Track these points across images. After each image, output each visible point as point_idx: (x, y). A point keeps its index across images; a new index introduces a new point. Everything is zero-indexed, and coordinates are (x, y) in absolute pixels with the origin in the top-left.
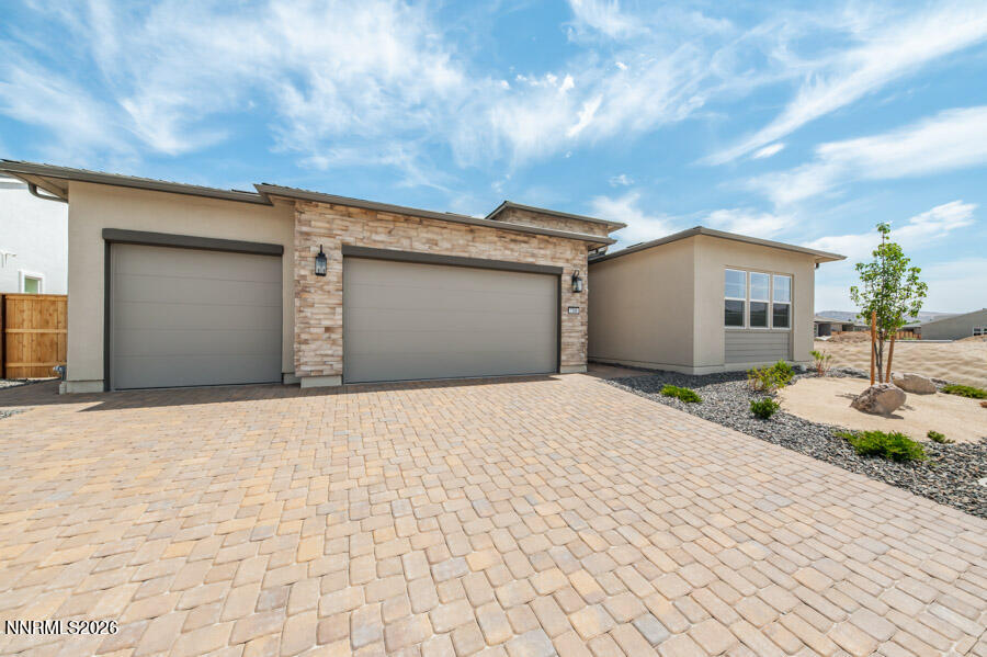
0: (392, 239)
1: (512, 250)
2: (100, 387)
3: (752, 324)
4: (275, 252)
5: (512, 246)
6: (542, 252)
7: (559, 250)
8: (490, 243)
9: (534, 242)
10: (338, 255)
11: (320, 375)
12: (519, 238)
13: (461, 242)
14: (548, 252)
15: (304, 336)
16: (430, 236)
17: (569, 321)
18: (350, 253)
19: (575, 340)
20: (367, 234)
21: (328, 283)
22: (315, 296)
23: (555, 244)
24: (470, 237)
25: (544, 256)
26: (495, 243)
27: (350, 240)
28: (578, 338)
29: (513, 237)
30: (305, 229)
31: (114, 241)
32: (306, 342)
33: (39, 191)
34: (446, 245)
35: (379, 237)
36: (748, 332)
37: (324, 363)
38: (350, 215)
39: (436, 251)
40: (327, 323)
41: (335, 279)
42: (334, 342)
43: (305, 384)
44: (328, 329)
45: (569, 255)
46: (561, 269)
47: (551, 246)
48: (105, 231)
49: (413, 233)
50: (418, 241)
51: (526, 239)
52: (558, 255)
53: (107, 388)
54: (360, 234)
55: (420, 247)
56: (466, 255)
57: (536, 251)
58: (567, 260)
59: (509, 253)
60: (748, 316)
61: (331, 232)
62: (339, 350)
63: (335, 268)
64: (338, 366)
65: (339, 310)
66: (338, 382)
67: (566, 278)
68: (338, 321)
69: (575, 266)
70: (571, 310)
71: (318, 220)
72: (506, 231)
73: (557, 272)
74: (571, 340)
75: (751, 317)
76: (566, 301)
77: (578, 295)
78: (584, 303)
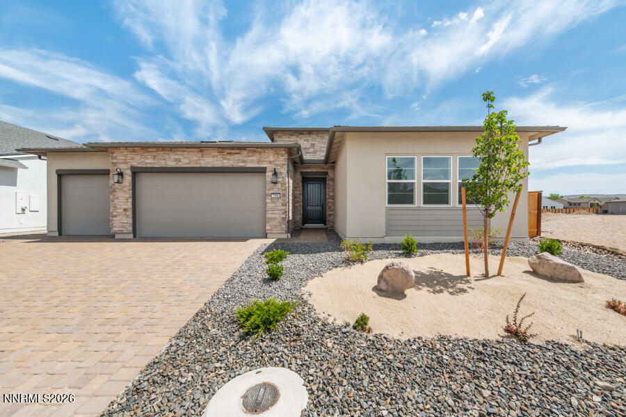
0: (155, 161)
1: (228, 160)
2: (57, 234)
3: (424, 203)
4: (106, 173)
5: (228, 157)
6: (250, 158)
7: (264, 155)
8: (213, 156)
9: (245, 153)
10: (129, 172)
11: (122, 233)
12: (233, 151)
13: (195, 158)
14: (255, 158)
15: (115, 213)
16: (177, 157)
17: (272, 202)
18: (136, 172)
19: (277, 216)
20: (143, 160)
21: (124, 187)
22: (119, 194)
23: (260, 153)
24: (200, 155)
25: (252, 161)
26: (217, 156)
27: (135, 164)
28: (279, 214)
29: (229, 151)
30: (115, 161)
31: (61, 175)
32: (115, 216)
33: (42, 157)
34: (187, 161)
35: (149, 161)
36: (419, 209)
37: (123, 227)
38: (134, 151)
39: (180, 165)
40: (125, 207)
41: (127, 184)
42: (128, 216)
43: (117, 237)
44: (125, 210)
45: (271, 158)
46: (265, 168)
47: (257, 154)
48: (57, 171)
49: (167, 156)
50: (170, 161)
51: (238, 151)
52: (262, 159)
53: (60, 234)
54: (139, 160)
55: (171, 164)
56: (198, 166)
57: (245, 159)
58: (270, 162)
59: (226, 161)
60: (419, 193)
61: (125, 162)
62: (130, 221)
63: (128, 179)
64: (130, 229)
65: (130, 200)
66: (131, 236)
67: (269, 174)
68: (130, 205)
69: (276, 165)
70: (273, 196)
71: (120, 156)
72: (224, 148)
73: (262, 171)
74: (273, 216)
75: (425, 196)
76: (270, 190)
77: (279, 185)
78: (285, 190)
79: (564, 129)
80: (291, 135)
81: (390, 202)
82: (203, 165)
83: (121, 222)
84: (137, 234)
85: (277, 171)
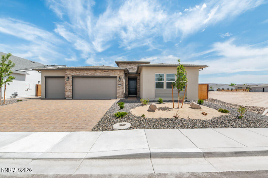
0: (80, 74)
1: (104, 73)
2: (45, 98)
3: (167, 88)
4: (63, 77)
5: (104, 72)
6: (112, 73)
7: (116, 72)
8: (99, 72)
9: (110, 71)
10: (71, 77)
11: (68, 97)
13: (93, 73)
15: (66, 91)
16: (87, 72)
17: (119, 87)
18: (73, 77)
19: (120, 92)
20: (75, 73)
21: (69, 82)
22: (68, 84)
24: (95, 72)
25: (112, 74)
26: (100, 72)
27: (73, 75)
28: (121, 91)
29: (105, 71)
30: (66, 73)
31: (46, 78)
32: (66, 92)
33: (39, 72)
34: (90, 74)
35: (78, 74)
36: (165, 90)
37: (69, 95)
38: (73, 70)
39: (88, 75)
40: (69, 89)
41: (70, 81)
42: (70, 92)
43: (67, 98)
44: (70, 90)
45: (118, 73)
46: (116, 76)
47: (114, 72)
48: (45, 76)
49: (84, 72)
50: (85, 74)
51: (107, 71)
53: (46, 98)
54: (74, 73)
55: (85, 75)
56: (94, 75)
57: (110, 73)
58: (118, 74)
59: (103, 74)
60: (165, 85)
61: (70, 74)
62: (71, 93)
63: (71, 80)
64: (71, 96)
65: (72, 86)
66: (72, 98)
67: (118, 78)
68: (71, 88)
69: (120, 75)
70: (119, 85)
71: (68, 72)
72: (103, 70)
73: (115, 77)
74: (119, 92)
75: (167, 86)
76: (118, 83)
77: (121, 82)
78: (123, 83)
79: (208, 66)
80: (125, 64)
81: (156, 88)
82: (96, 75)
83: (68, 94)
84: (73, 98)
85: (120, 77)
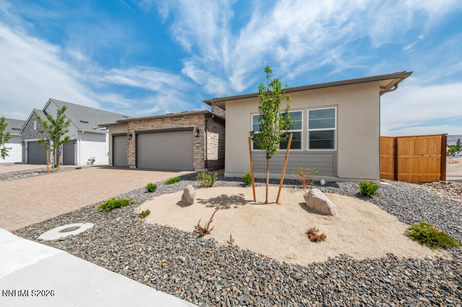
0: (144, 127)
1: (175, 124)
2: (112, 165)
3: (280, 148)
5: (175, 122)
6: (186, 122)
7: (193, 120)
9: (183, 119)
10: (134, 134)
11: (131, 165)
12: (177, 119)
13: (160, 124)
14: (188, 122)
15: (129, 155)
16: (153, 124)
17: (197, 149)
18: (137, 134)
19: (199, 157)
21: (132, 141)
22: (131, 145)
23: (190, 118)
24: (162, 122)
25: (186, 124)
26: (169, 122)
27: (136, 130)
28: (200, 156)
29: (175, 119)
30: (129, 128)
31: (113, 136)
32: (129, 157)
33: (108, 129)
34: (156, 126)
35: (142, 127)
37: (132, 162)
38: (136, 123)
39: (153, 129)
41: (134, 140)
42: (134, 157)
43: (130, 167)
44: (133, 153)
45: (196, 121)
46: (193, 128)
47: (189, 119)
49: (149, 124)
51: (179, 118)
52: (192, 122)
54: (138, 127)
55: (150, 128)
56: (161, 128)
57: (183, 122)
58: (196, 124)
59: (173, 125)
61: (133, 128)
62: (134, 159)
63: (134, 137)
64: (134, 163)
65: (135, 148)
66: (135, 167)
67: (195, 130)
68: (134, 151)
69: (199, 125)
70: (197, 145)
71: (131, 125)
72: (173, 117)
73: (191, 129)
74: (197, 157)
75: (280, 143)
76: (196, 140)
77: (200, 138)
78: (203, 141)
81: (254, 148)
82: (164, 128)
83: (131, 160)
84: (137, 166)
85: (200, 129)
